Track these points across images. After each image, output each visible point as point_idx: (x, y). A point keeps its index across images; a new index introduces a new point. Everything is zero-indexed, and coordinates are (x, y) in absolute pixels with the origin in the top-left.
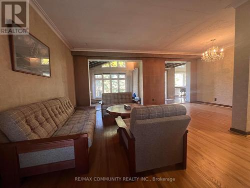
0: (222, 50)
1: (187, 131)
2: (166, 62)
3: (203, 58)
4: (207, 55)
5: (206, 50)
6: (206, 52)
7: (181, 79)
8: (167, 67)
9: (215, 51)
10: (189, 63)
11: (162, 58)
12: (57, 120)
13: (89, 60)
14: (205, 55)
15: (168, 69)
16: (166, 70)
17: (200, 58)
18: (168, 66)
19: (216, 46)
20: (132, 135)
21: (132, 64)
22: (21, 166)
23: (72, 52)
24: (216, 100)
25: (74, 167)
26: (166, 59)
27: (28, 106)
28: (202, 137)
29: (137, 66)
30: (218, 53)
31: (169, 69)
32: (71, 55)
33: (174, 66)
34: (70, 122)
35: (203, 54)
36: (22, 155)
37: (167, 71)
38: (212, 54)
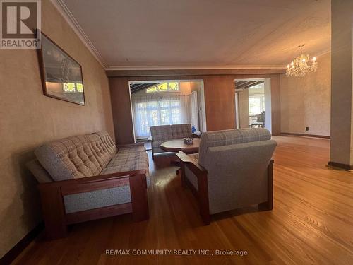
0: (314, 59)
1: (272, 162)
2: (236, 80)
3: (289, 71)
4: (294, 67)
5: (292, 60)
6: (292, 64)
7: (257, 104)
8: (237, 88)
9: (304, 60)
10: (269, 80)
11: (231, 75)
12: (99, 159)
13: (130, 83)
14: (291, 66)
15: (238, 90)
16: (236, 92)
17: (283, 72)
18: (239, 86)
19: (305, 54)
20: (203, 168)
21: (187, 85)
22: (67, 212)
23: (107, 72)
24: (307, 129)
25: (131, 211)
26: (236, 76)
27: (68, 138)
28: (291, 175)
29: (195, 89)
30: (309, 63)
31: (241, 90)
32: (105, 76)
33: (247, 85)
34: (116, 162)
35: (288, 66)
36: (68, 196)
37: (238, 93)
38: (301, 65)
